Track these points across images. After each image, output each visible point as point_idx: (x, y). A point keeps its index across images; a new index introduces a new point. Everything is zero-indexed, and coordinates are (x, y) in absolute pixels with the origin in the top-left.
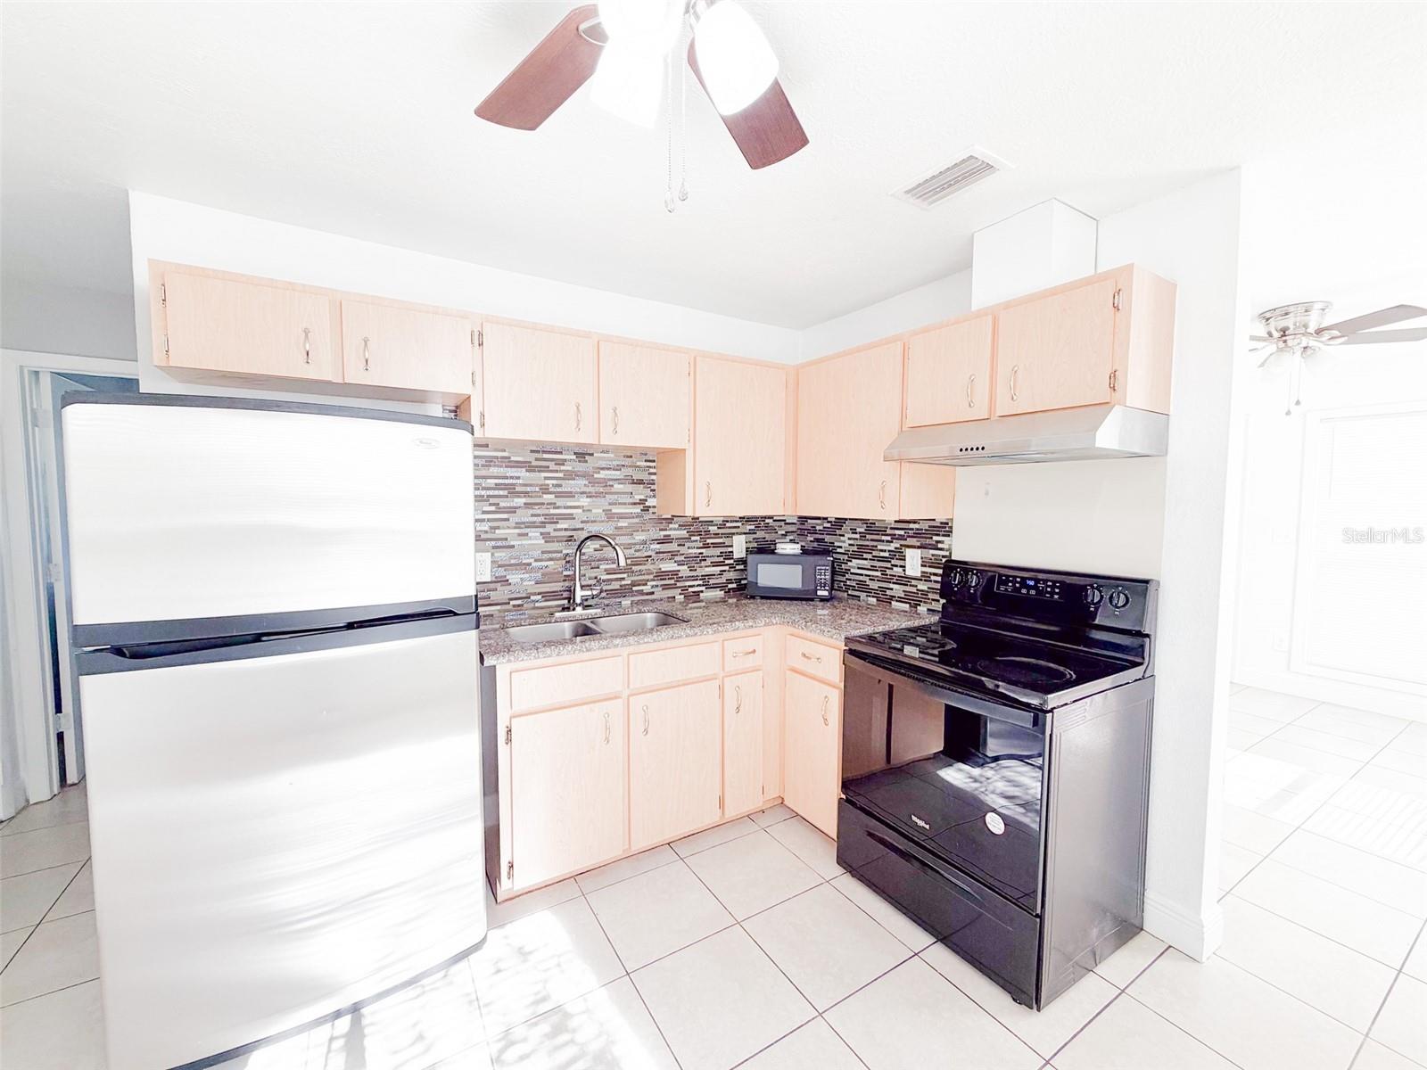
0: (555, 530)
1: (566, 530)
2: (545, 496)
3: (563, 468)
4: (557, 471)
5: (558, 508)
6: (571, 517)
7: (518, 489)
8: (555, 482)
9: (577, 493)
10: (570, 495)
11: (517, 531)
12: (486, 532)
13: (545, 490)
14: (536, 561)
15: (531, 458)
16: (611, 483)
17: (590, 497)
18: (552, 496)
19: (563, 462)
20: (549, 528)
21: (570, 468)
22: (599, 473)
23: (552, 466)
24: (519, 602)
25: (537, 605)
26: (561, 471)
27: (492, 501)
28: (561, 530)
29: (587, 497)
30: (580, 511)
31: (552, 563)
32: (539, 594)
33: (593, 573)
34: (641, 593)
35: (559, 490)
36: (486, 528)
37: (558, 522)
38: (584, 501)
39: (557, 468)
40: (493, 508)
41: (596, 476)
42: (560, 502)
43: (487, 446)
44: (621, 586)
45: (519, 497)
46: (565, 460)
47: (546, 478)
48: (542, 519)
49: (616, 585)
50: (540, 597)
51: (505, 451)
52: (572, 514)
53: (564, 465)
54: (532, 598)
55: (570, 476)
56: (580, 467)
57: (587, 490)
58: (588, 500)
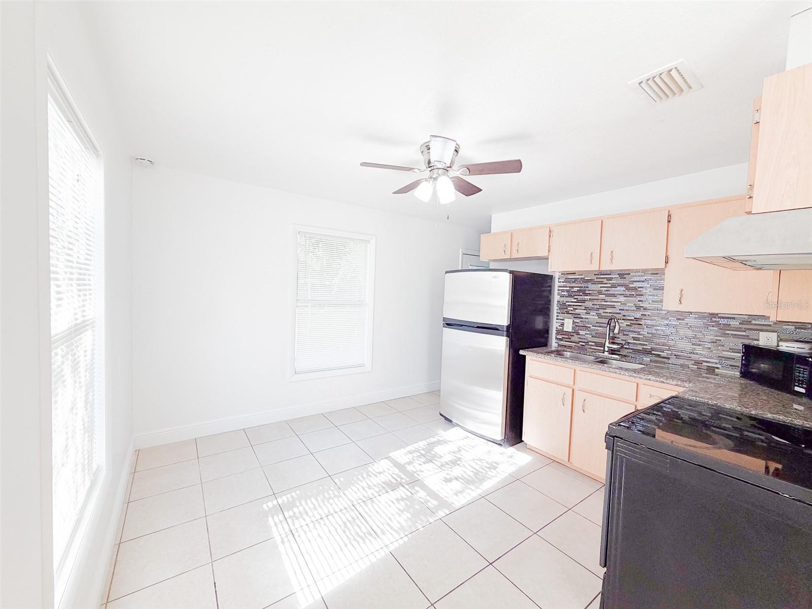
0: (604, 312)
1: (610, 313)
2: (600, 296)
3: (611, 282)
4: (607, 284)
5: (606, 302)
6: (613, 307)
7: (587, 292)
8: (606, 289)
9: (618, 294)
10: (614, 295)
11: (585, 311)
12: (572, 310)
13: (600, 293)
14: (593, 326)
15: (594, 277)
16: (641, 289)
17: (626, 296)
18: (604, 296)
19: (611, 279)
20: (601, 311)
21: (615, 282)
22: (633, 284)
23: (605, 281)
24: (583, 344)
25: (592, 347)
26: (610, 284)
27: (576, 297)
28: (607, 313)
29: (624, 297)
30: (620, 304)
31: (602, 328)
32: (593, 342)
33: (624, 338)
34: (659, 356)
35: (608, 292)
36: (572, 309)
37: (606, 309)
38: (622, 299)
39: (608, 282)
40: (575, 300)
41: (631, 286)
42: (608, 299)
43: (575, 273)
44: (643, 348)
45: (587, 296)
46: (612, 278)
47: (601, 287)
48: (598, 307)
49: (640, 348)
50: (593, 344)
51: (582, 275)
52: (614, 305)
53: (611, 280)
54: (590, 343)
55: (614, 286)
56: (621, 281)
57: (624, 293)
58: (625, 298)
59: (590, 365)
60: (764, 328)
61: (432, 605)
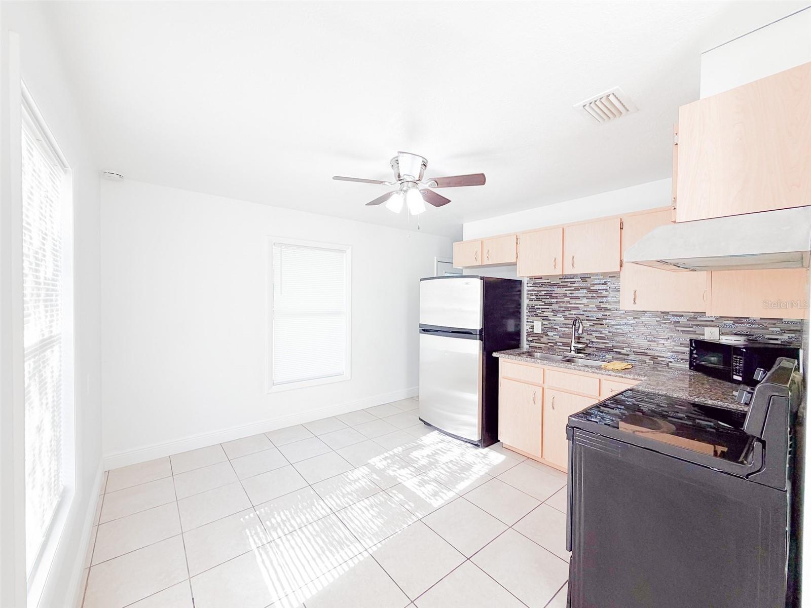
0: (569, 314)
1: (575, 314)
2: (565, 298)
3: (574, 285)
4: (571, 287)
5: (571, 304)
6: (577, 308)
7: (553, 295)
8: (570, 292)
9: (581, 297)
10: (577, 298)
11: (552, 313)
12: (540, 313)
13: (565, 296)
14: (560, 327)
15: (559, 281)
16: (601, 291)
17: (589, 299)
18: (569, 298)
19: (574, 283)
20: (567, 313)
21: (578, 285)
22: (594, 286)
23: (569, 284)
24: (552, 344)
25: (560, 347)
26: (573, 287)
27: (543, 300)
28: (572, 314)
29: (587, 299)
30: (583, 306)
31: (568, 329)
32: (561, 342)
33: (588, 337)
34: (619, 353)
35: (572, 295)
36: (540, 312)
37: (571, 311)
38: (585, 301)
39: (572, 285)
40: (543, 303)
41: (592, 288)
42: (572, 301)
43: (542, 278)
44: (605, 346)
45: (553, 299)
46: (575, 281)
47: (565, 290)
48: (564, 309)
49: (603, 346)
50: (561, 344)
51: (548, 279)
52: (578, 307)
53: (574, 284)
54: (558, 343)
55: (577, 289)
56: (584, 284)
57: (586, 295)
58: (588, 300)
59: (557, 364)
60: (708, 323)
61: (412, 602)
